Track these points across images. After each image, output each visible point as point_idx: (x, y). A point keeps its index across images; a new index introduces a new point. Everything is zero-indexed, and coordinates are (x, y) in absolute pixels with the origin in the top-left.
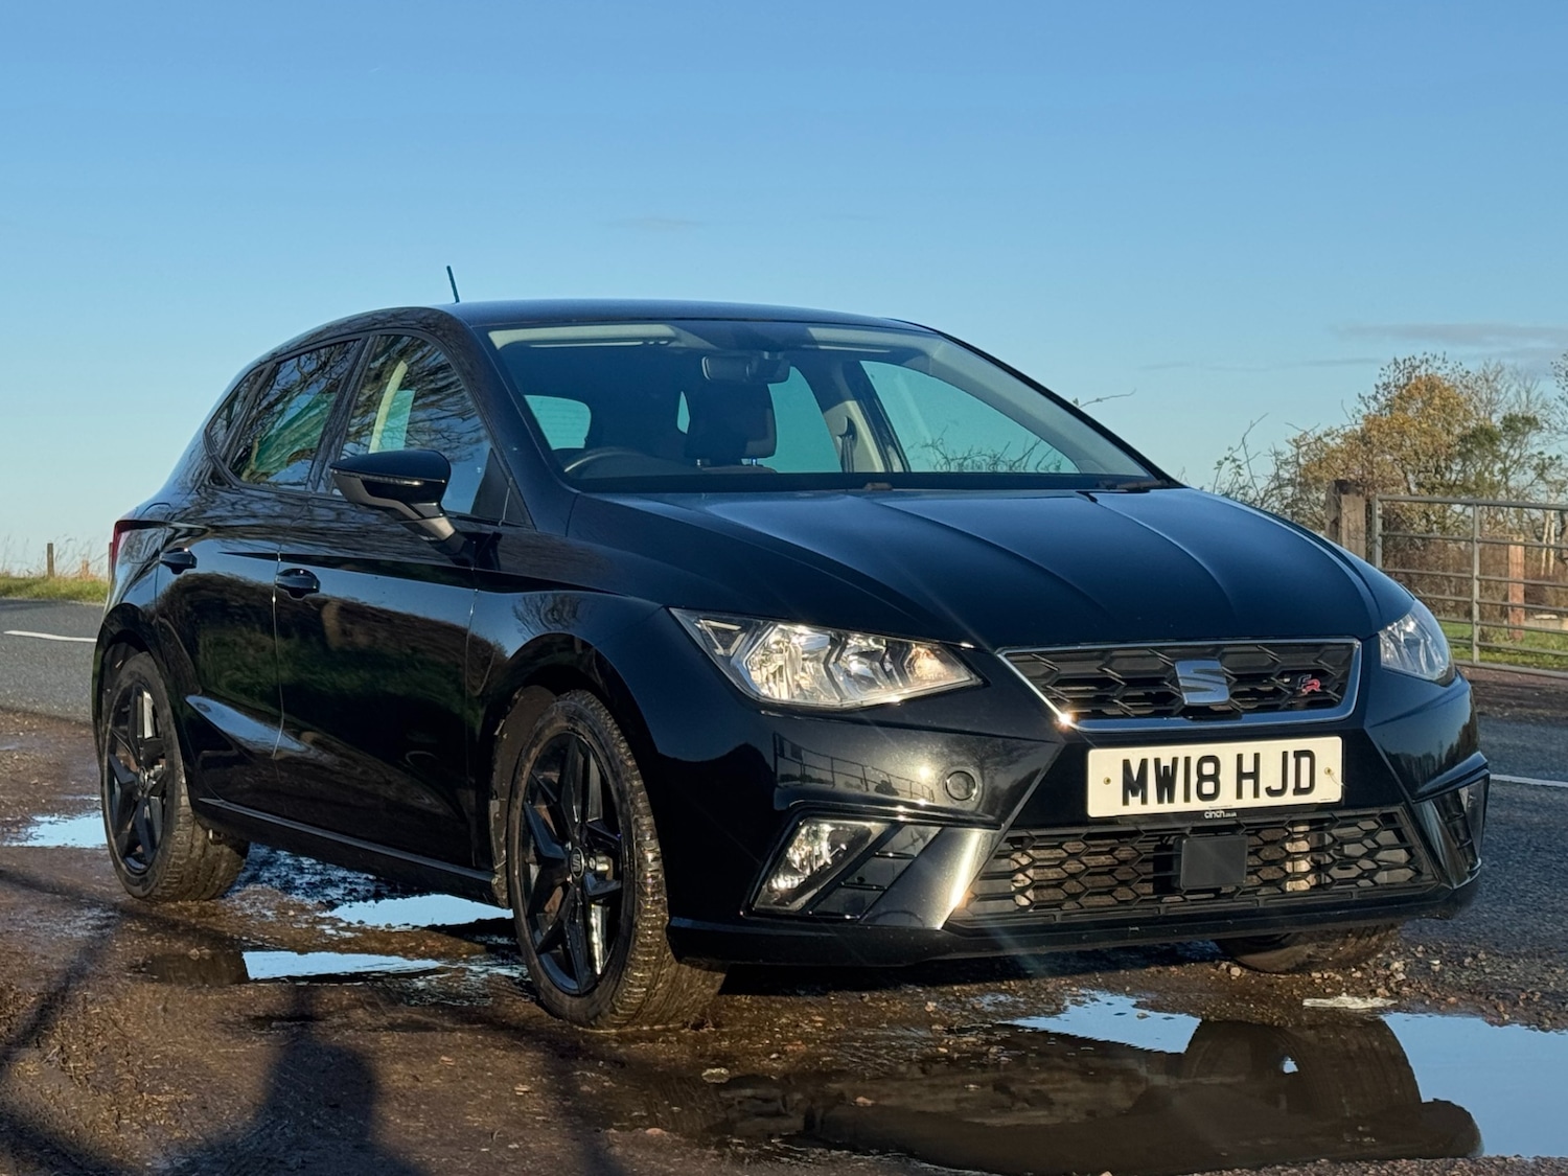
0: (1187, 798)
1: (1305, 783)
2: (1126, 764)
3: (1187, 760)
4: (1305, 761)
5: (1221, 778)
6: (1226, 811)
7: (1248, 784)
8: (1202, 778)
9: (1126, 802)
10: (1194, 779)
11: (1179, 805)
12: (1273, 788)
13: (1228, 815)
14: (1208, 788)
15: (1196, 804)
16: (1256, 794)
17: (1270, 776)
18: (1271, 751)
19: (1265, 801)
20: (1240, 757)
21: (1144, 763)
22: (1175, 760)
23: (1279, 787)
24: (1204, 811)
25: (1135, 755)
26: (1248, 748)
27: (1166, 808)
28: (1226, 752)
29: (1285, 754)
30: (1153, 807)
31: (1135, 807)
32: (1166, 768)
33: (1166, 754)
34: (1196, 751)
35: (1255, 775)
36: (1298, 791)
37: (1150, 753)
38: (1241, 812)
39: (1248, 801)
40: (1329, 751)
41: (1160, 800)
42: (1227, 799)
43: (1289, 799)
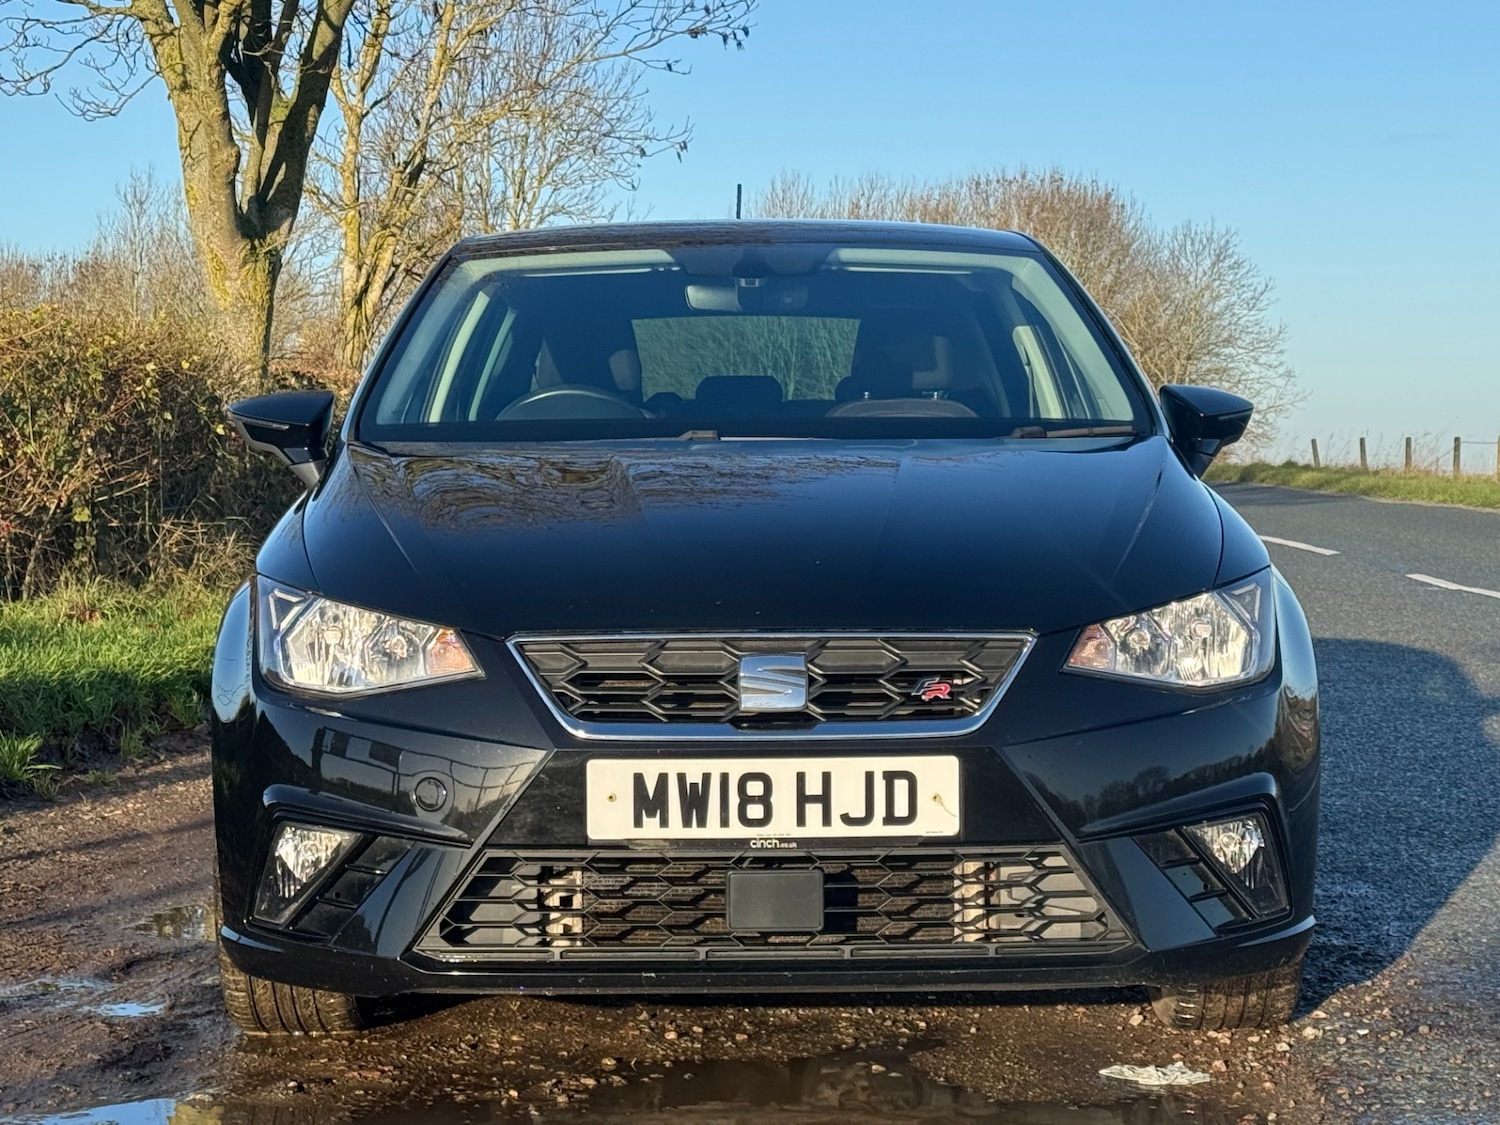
0: (725, 822)
1: (901, 809)
2: (639, 779)
3: (725, 778)
4: (901, 784)
5: (774, 800)
6: (782, 840)
7: (814, 809)
8: (745, 800)
9: (638, 823)
10: (734, 800)
11: (713, 830)
12: (851, 815)
13: (784, 845)
14: (755, 811)
15: (736, 830)
16: (827, 820)
17: (848, 801)
18: (848, 770)
19: (839, 830)
20: (801, 777)
21: (663, 779)
22: (707, 777)
23: (862, 814)
24: (750, 839)
25: (651, 769)
26: (814, 766)
27: (695, 833)
28: (784, 771)
29: (869, 776)
30: (676, 830)
31: (651, 829)
32: (694, 785)
33: (694, 769)
34: (737, 767)
35: (825, 799)
36: (890, 819)
37: (672, 767)
38: (805, 842)
39: (814, 828)
40: (938, 773)
41: (687, 823)
42: (783, 825)
43: (876, 829)
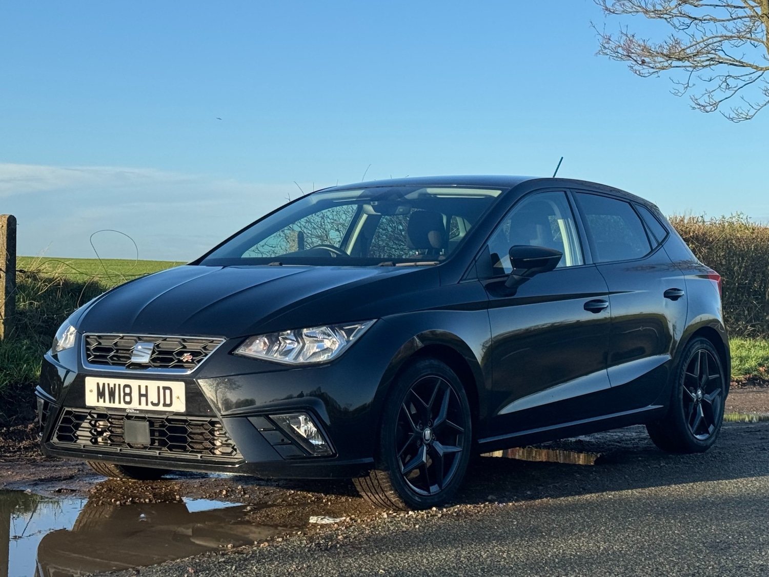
0: (120, 402)
1: (168, 402)
2: (98, 384)
3: (119, 385)
4: (168, 392)
5: (132, 395)
6: (135, 410)
7: (143, 399)
8: (125, 394)
9: (98, 401)
10: (122, 394)
11: (117, 405)
12: (154, 402)
13: (135, 412)
14: (128, 399)
15: (123, 406)
16: (147, 404)
17: (153, 397)
18: (153, 385)
19: (150, 407)
20: (139, 387)
21: (104, 384)
22: (115, 385)
23: (157, 402)
24: (126, 409)
25: (102, 381)
26: (143, 383)
27: (112, 405)
28: (134, 383)
29: (159, 388)
30: (108, 404)
31: (101, 404)
32: (112, 388)
33: (112, 382)
34: (123, 382)
35: (146, 395)
36: (165, 405)
37: (106, 381)
38: (141, 411)
39: (143, 407)
40: (179, 389)
41: (110, 402)
42: (135, 405)
43: (161, 408)
